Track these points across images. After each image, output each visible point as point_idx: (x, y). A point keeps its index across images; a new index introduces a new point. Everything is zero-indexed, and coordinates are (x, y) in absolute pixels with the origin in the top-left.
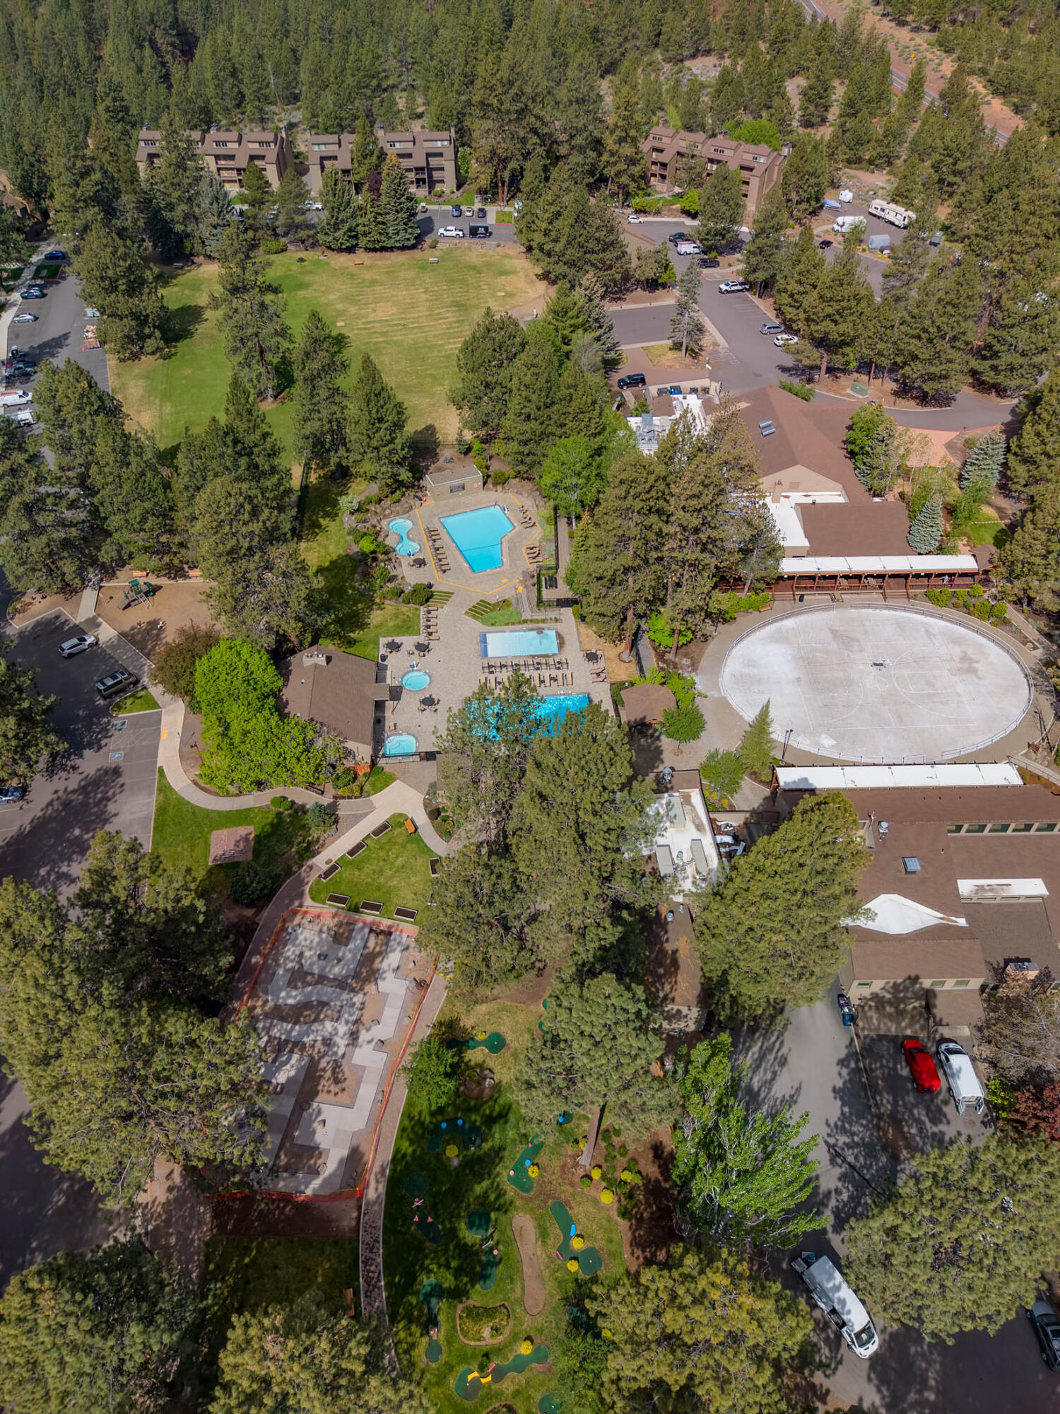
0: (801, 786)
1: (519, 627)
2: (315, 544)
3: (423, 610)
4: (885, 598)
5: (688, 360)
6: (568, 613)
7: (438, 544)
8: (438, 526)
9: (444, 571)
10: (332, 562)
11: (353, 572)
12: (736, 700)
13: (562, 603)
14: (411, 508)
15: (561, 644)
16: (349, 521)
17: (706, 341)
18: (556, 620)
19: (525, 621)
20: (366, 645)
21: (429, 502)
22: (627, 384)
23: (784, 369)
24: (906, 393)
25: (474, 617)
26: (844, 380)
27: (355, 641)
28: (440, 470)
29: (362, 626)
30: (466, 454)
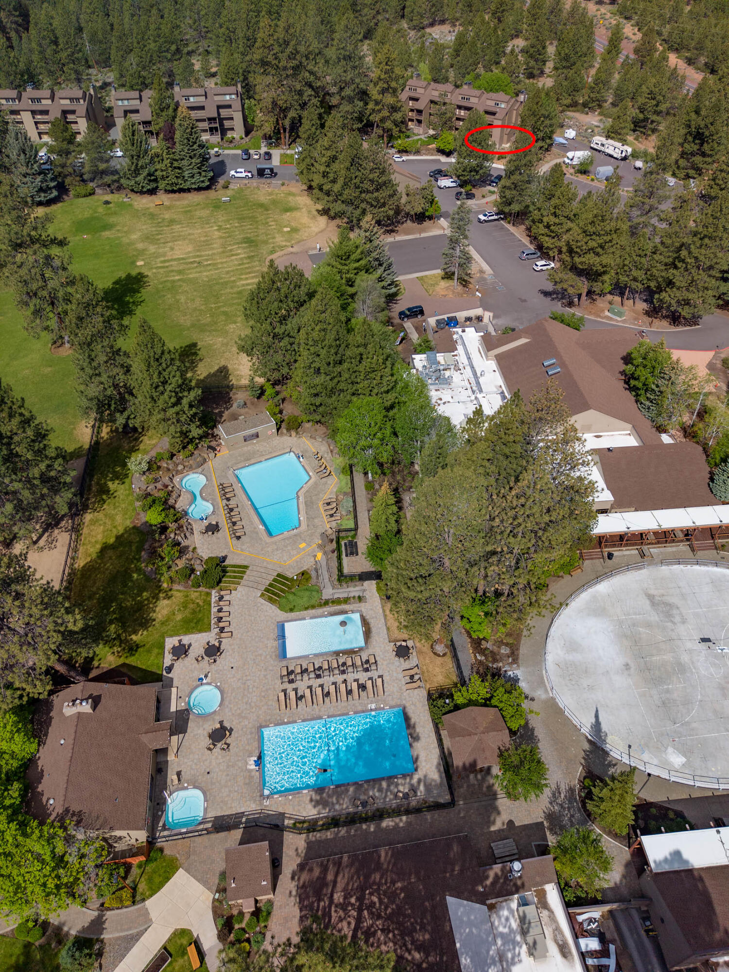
1: (320, 611)
2: (100, 515)
3: (214, 594)
4: (693, 550)
5: (460, 288)
6: (371, 586)
7: (232, 504)
8: (233, 480)
9: (239, 538)
10: (118, 538)
11: (140, 549)
12: (566, 700)
13: (364, 577)
14: (205, 461)
15: (367, 634)
16: (138, 482)
18: (360, 599)
19: (327, 603)
20: (149, 651)
21: (224, 452)
22: (408, 317)
23: (546, 294)
25: (271, 600)
26: (602, 303)
27: (138, 646)
29: (145, 623)
30: (259, 398)
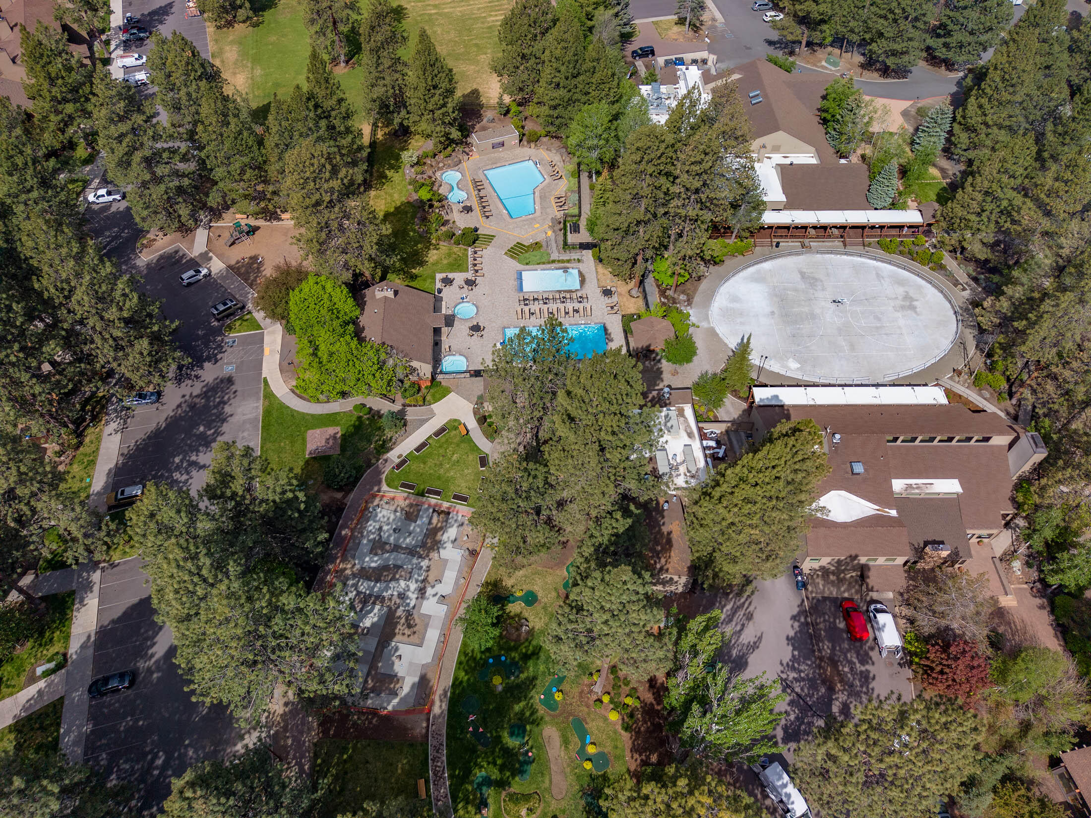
0: (774, 403)
1: (548, 266)
2: (382, 193)
3: (470, 250)
4: (845, 245)
5: (691, 34)
6: (588, 255)
7: (482, 193)
8: (482, 177)
9: (488, 217)
10: (396, 208)
11: (413, 217)
12: (722, 330)
13: (584, 246)
14: (460, 162)
15: (583, 281)
16: (409, 172)
17: (705, 17)
18: (579, 261)
19: (553, 262)
20: (425, 280)
21: (475, 157)
22: (641, 56)
23: (770, 43)
24: (871, 65)
25: (512, 257)
26: (821, 53)
27: (416, 276)
28: (484, 129)
29: (422, 263)
30: (505, 115)
